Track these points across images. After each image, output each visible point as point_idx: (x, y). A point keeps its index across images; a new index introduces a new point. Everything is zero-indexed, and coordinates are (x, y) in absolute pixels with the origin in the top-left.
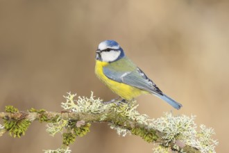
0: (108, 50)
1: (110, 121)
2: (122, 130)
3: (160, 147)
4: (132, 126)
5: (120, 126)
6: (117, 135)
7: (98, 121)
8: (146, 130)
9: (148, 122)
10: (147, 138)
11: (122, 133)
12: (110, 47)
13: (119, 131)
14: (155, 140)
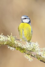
0: (25, 18)
1: (8, 45)
2: (12, 48)
3: (27, 55)
4: (16, 47)
5: (11, 46)
6: (10, 50)
7: (3, 44)
8: (22, 48)
9: (22, 45)
10: (22, 51)
11: (12, 49)
12: (26, 18)
13: (11, 48)
14: (25, 52)
